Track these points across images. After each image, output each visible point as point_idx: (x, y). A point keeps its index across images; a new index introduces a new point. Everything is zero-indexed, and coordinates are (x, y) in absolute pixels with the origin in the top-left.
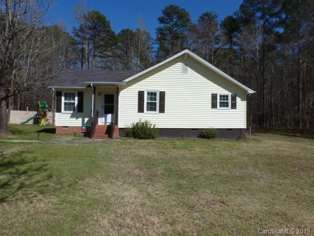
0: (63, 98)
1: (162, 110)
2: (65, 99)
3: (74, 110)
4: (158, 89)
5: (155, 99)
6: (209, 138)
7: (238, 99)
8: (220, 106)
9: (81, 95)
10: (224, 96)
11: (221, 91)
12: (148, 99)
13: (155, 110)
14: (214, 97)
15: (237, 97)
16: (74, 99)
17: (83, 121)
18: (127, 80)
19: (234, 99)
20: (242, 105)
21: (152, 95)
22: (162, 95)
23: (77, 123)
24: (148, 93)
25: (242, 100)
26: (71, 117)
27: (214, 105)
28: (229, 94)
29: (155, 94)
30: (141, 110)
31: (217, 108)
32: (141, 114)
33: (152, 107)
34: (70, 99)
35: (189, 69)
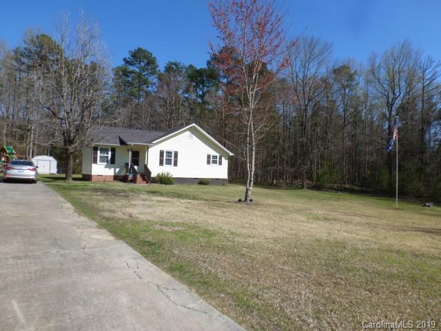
0: (99, 152)
1: (176, 164)
2: (101, 153)
3: (107, 162)
4: (173, 149)
5: (171, 157)
6: (206, 184)
7: (223, 159)
8: (212, 163)
9: (113, 150)
10: (214, 156)
11: (213, 153)
12: (166, 156)
13: (171, 164)
14: (209, 157)
15: (222, 157)
16: (108, 154)
17: (115, 170)
18: (154, 142)
19: (220, 158)
20: (225, 162)
21: (169, 153)
22: (176, 154)
23: (110, 172)
24: (167, 152)
25: (225, 160)
26: (106, 167)
27: (208, 162)
28: (218, 155)
29: (171, 153)
30: (161, 163)
31: (210, 164)
32: (161, 167)
33: (169, 162)
34: (104, 153)
35: (194, 136)
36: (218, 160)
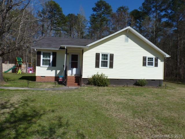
0: (42, 56)
1: (111, 66)
2: (43, 57)
3: (50, 65)
4: (108, 52)
5: (107, 59)
6: (141, 86)
7: (159, 61)
8: (148, 65)
9: (54, 54)
10: (150, 58)
11: (149, 55)
12: (102, 59)
14: (144, 59)
15: (158, 59)
16: (50, 57)
17: (56, 72)
18: (89, 45)
19: (156, 60)
20: (161, 64)
21: (105, 56)
22: (112, 56)
23: (52, 74)
24: (102, 55)
25: (161, 61)
26: (48, 69)
27: (144, 64)
28: (154, 57)
29: (107, 55)
30: (97, 66)
31: (146, 66)
32: (97, 69)
33: (105, 64)
34: (46, 57)
35: (129, 40)
36: (154, 62)
